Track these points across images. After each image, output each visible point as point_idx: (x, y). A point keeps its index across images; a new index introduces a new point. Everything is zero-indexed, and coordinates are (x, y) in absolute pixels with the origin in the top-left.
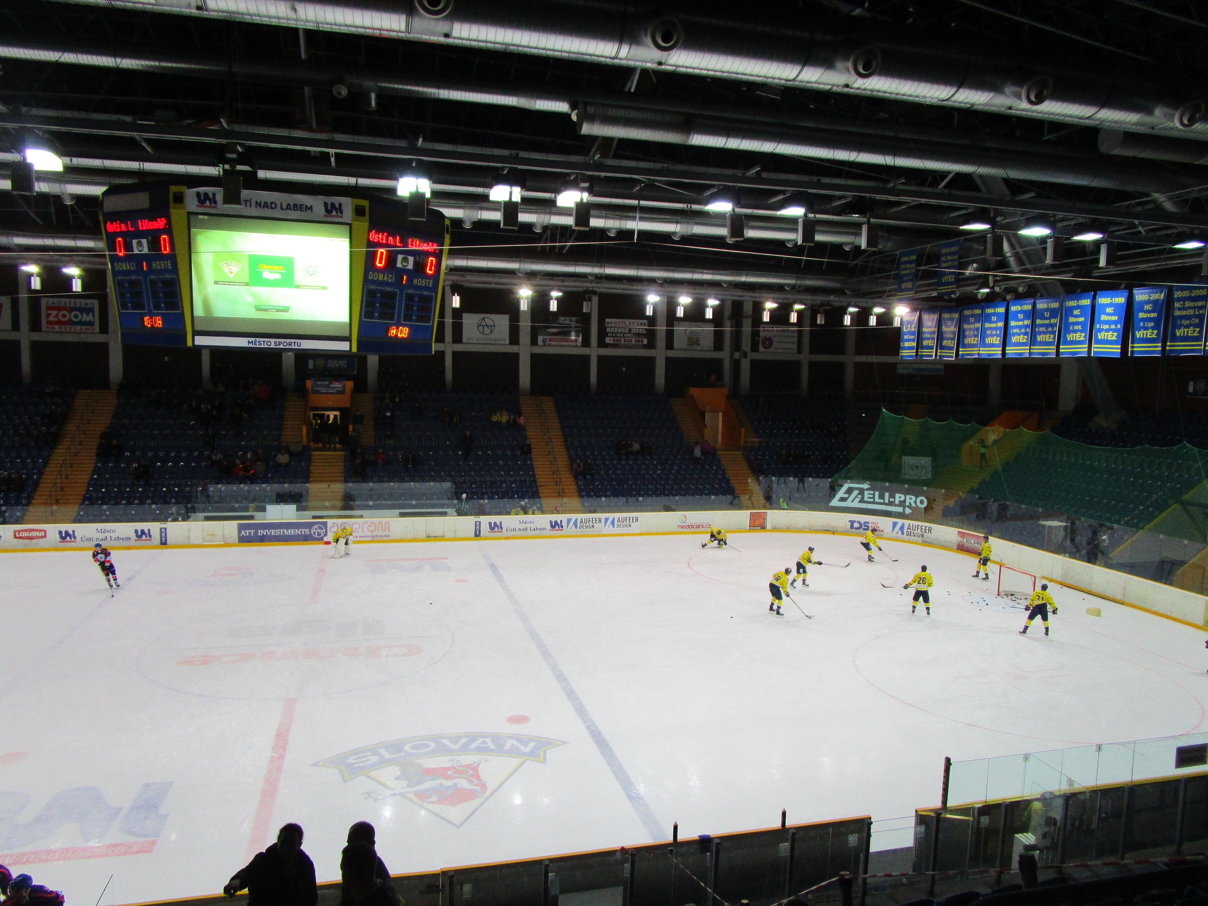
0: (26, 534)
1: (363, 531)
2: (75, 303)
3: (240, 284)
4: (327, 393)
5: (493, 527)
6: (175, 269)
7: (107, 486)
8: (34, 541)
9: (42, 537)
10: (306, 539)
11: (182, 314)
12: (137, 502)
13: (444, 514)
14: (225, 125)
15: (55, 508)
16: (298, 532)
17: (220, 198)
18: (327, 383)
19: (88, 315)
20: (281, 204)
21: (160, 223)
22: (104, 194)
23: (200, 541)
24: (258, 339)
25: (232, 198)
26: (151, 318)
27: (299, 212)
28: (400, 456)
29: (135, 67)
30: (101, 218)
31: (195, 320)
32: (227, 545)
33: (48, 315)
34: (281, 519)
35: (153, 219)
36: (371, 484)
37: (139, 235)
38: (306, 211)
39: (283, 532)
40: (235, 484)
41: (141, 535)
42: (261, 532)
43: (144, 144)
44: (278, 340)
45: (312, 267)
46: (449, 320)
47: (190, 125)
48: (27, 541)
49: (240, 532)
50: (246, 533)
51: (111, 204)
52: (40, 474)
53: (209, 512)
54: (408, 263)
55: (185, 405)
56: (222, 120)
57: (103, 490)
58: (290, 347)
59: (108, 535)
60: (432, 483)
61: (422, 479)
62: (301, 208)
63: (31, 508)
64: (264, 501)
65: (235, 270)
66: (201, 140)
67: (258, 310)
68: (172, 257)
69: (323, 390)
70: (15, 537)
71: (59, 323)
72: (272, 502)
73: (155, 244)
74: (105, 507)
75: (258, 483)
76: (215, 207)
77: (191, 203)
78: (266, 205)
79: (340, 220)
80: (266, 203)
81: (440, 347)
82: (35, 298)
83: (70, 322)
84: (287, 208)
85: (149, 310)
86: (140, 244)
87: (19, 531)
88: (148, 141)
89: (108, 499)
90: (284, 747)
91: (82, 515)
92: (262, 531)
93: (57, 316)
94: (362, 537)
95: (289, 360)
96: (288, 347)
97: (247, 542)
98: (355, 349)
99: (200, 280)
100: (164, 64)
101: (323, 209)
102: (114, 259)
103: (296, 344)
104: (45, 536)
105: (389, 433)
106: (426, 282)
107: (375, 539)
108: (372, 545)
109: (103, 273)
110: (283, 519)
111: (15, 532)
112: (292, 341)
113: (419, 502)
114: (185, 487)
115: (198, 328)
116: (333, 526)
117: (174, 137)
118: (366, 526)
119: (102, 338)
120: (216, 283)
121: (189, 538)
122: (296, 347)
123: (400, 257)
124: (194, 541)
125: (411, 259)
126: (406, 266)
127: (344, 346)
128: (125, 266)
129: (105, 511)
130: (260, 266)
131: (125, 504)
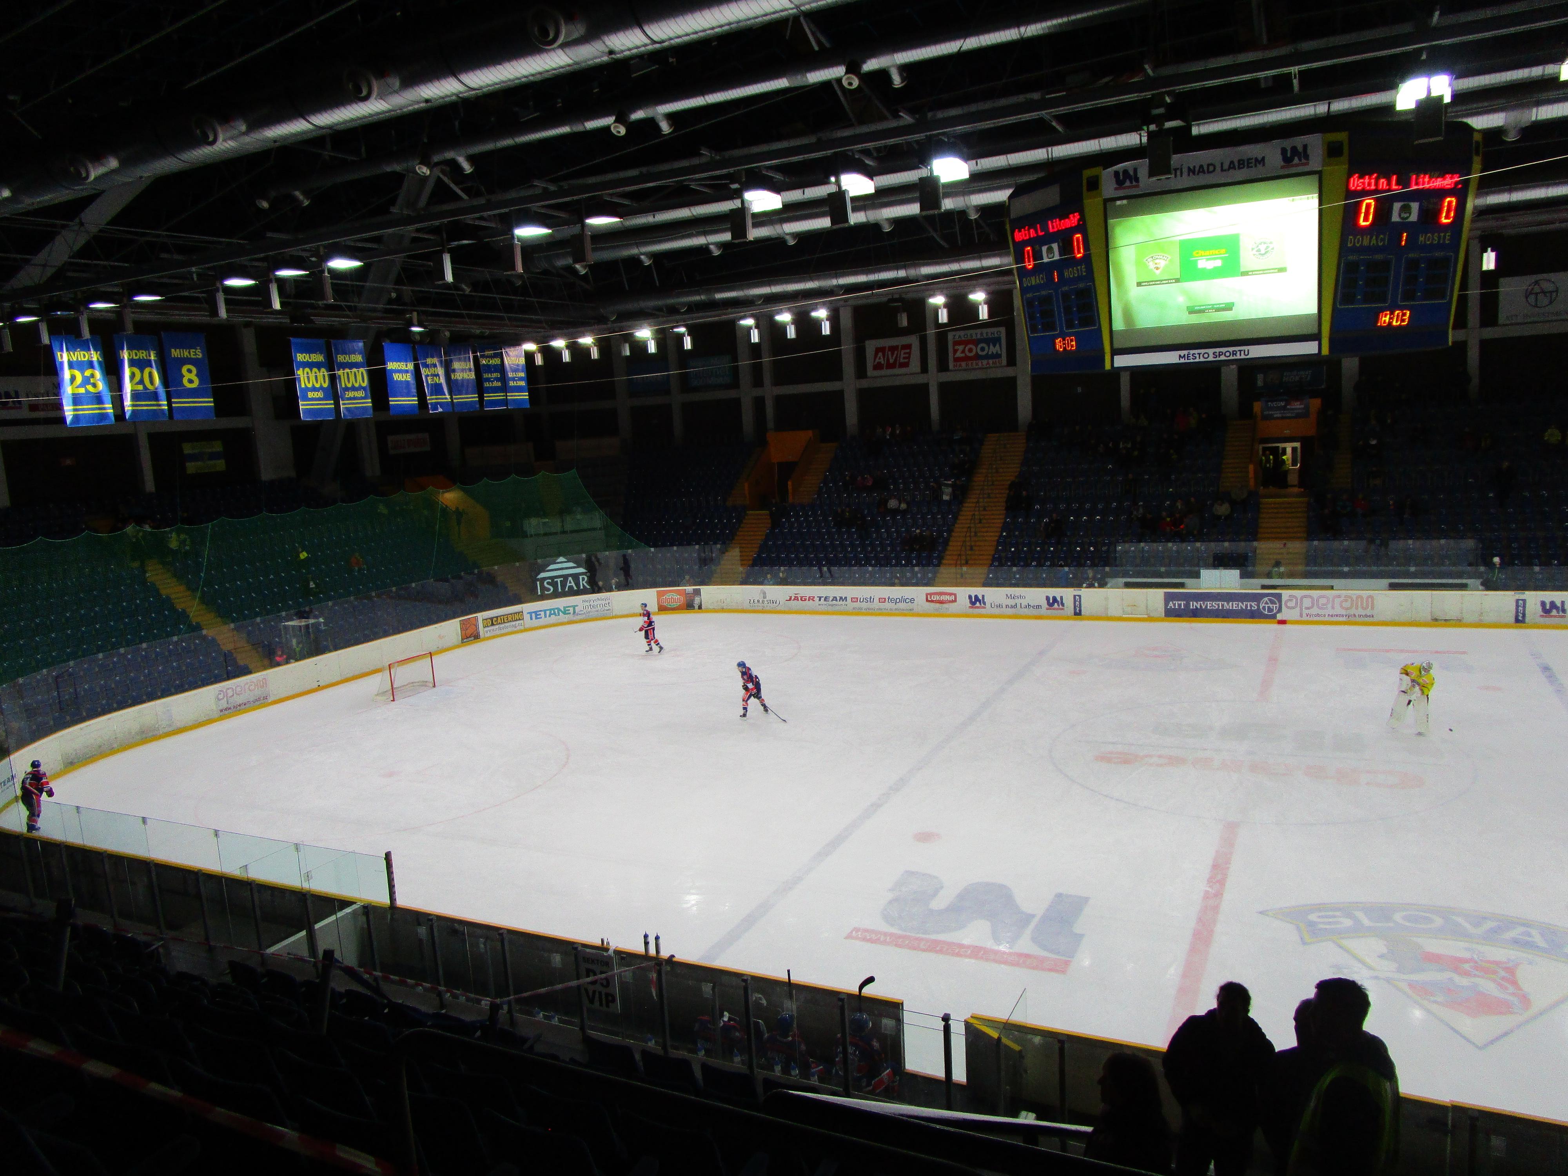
0: (937, 598)
1: (1333, 608)
2: (982, 334)
3: (1168, 281)
4: (1283, 418)
5: (1548, 609)
6: (1090, 276)
7: (1016, 545)
8: (945, 605)
9: (953, 601)
10: (1254, 615)
11: (1100, 330)
12: (1048, 563)
13: (1463, 587)
14: (1150, 72)
15: (965, 569)
16: (1242, 605)
17: (1143, 173)
18: (1283, 404)
19: (994, 346)
20: (1222, 164)
21: (1073, 220)
22: (1011, 197)
23: (1118, 613)
24: (1192, 352)
25: (1160, 167)
26: (1064, 340)
27: (1245, 170)
28: (1391, 502)
29: (1040, 32)
30: (1008, 227)
31: (1115, 337)
32: (1150, 619)
33: (955, 351)
34: (1221, 588)
35: (1064, 216)
36: (1346, 543)
37: (1048, 239)
38: (1256, 166)
39: (1223, 606)
40: (1161, 542)
41: (1052, 602)
42: (1193, 605)
43: (1054, 124)
44: (1217, 350)
45: (1265, 243)
46: (1474, 292)
47: (1107, 83)
48: (938, 605)
49: (1166, 604)
50: (1174, 605)
51: (1018, 209)
52: (950, 531)
53: (1131, 577)
54: (1410, 214)
55: (1102, 445)
56: (1146, 66)
57: (1013, 549)
58: (1235, 357)
59: (1018, 601)
60: (1443, 542)
61: (1428, 535)
62: (1248, 163)
63: (942, 570)
64: (1198, 565)
65: (1162, 263)
66: (1121, 99)
67: (1190, 313)
68: (1087, 259)
69: (1277, 414)
70: (927, 600)
71: (966, 359)
72: (1207, 566)
73: (1067, 247)
74: (1015, 569)
75: (1190, 541)
76: (1137, 186)
77: (1108, 188)
78: (1201, 170)
79: (1306, 169)
80: (1201, 166)
81: (1461, 335)
82: (942, 331)
83: (977, 357)
84: (1230, 168)
85: (1061, 328)
86: (1050, 250)
87: (931, 594)
88: (1058, 118)
89: (1016, 560)
90: (1222, 883)
91: (991, 578)
92: (1195, 603)
93: (963, 352)
94: (1332, 616)
95: (1230, 378)
96: (1231, 358)
97: (1176, 616)
98: (1325, 351)
99: (1120, 284)
100: (1073, 18)
101: (1280, 157)
102: (1023, 273)
103: (1242, 352)
104: (955, 601)
105: (1374, 469)
106: (1439, 237)
107: (1350, 620)
108: (1346, 627)
109: (1009, 294)
110: (1225, 588)
111: (927, 595)
112: (1237, 348)
113: (1421, 568)
114: (1102, 547)
115: (1117, 345)
116: (1290, 600)
117: (1088, 105)
118: (1337, 601)
119: (1010, 372)
120: (1139, 284)
121: (1107, 609)
122: (1243, 357)
123: (1397, 206)
124: (1112, 612)
125: (1415, 206)
126: (1407, 218)
127: (1310, 348)
128: (1034, 281)
129: (1015, 573)
130: (1194, 253)
131: (1036, 566)
